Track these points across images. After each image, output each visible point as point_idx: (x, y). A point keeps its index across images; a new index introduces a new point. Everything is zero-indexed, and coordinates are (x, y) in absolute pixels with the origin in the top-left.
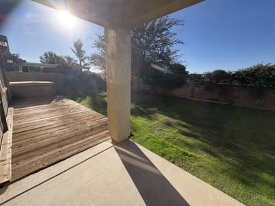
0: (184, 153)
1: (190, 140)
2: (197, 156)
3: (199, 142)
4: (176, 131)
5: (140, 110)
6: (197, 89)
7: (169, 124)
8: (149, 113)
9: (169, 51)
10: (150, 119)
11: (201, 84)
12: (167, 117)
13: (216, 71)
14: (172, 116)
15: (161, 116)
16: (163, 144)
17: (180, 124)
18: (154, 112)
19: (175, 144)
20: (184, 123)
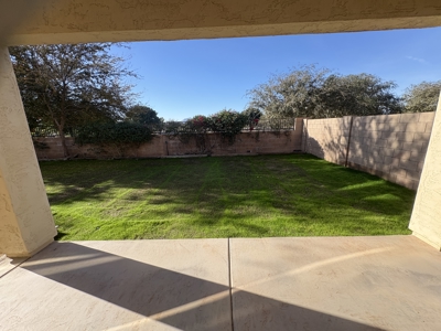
0: (155, 224)
1: (163, 207)
2: (170, 220)
3: (174, 205)
4: (145, 202)
5: (75, 191)
6: (171, 142)
7: (134, 198)
8: (98, 191)
9: (116, 86)
10: (100, 199)
11: (175, 135)
12: (131, 190)
13: (197, 117)
14: (140, 186)
15: (120, 190)
16: (125, 225)
17: (150, 193)
18: (108, 187)
19: (143, 218)
20: (156, 190)
